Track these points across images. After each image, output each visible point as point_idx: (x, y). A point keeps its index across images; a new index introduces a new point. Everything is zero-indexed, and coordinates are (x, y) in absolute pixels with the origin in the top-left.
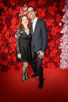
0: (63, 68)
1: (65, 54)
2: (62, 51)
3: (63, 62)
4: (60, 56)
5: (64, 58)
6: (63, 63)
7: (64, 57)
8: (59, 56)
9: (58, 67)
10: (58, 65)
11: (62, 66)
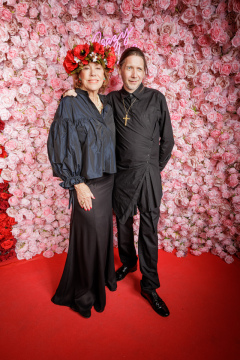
0: (28, 256)
1: (25, 202)
2: (11, 190)
3: (24, 231)
4: (7, 212)
5: (24, 217)
6: (24, 236)
7: (24, 211)
8: (4, 212)
9: (7, 258)
10: (6, 248)
11: (25, 248)
